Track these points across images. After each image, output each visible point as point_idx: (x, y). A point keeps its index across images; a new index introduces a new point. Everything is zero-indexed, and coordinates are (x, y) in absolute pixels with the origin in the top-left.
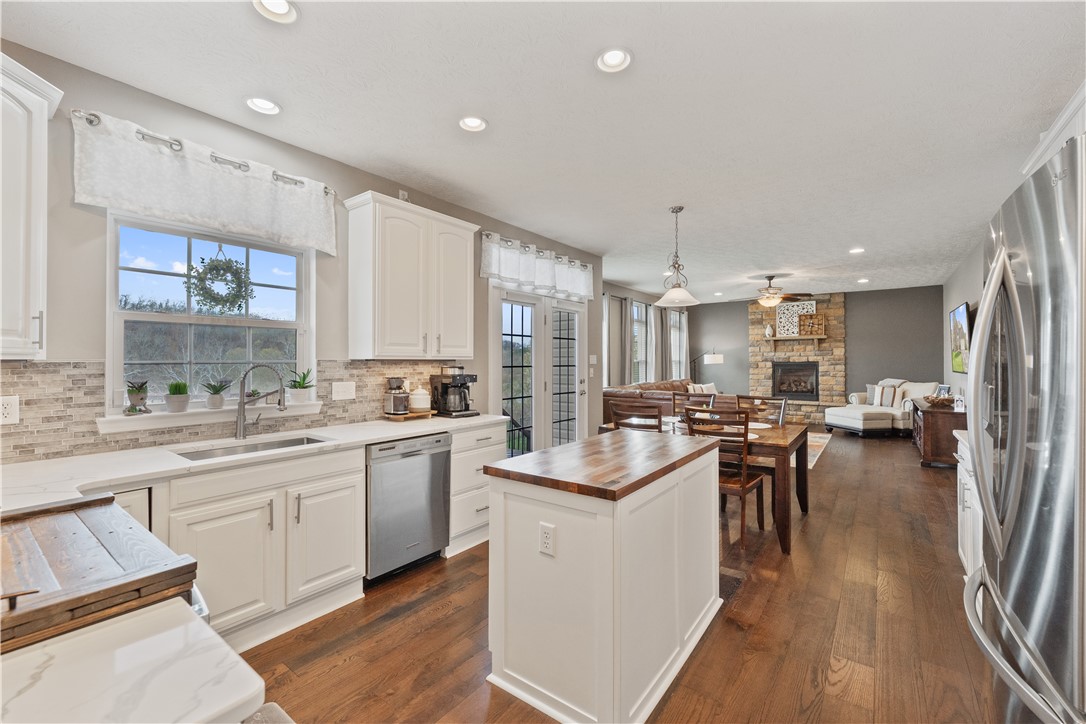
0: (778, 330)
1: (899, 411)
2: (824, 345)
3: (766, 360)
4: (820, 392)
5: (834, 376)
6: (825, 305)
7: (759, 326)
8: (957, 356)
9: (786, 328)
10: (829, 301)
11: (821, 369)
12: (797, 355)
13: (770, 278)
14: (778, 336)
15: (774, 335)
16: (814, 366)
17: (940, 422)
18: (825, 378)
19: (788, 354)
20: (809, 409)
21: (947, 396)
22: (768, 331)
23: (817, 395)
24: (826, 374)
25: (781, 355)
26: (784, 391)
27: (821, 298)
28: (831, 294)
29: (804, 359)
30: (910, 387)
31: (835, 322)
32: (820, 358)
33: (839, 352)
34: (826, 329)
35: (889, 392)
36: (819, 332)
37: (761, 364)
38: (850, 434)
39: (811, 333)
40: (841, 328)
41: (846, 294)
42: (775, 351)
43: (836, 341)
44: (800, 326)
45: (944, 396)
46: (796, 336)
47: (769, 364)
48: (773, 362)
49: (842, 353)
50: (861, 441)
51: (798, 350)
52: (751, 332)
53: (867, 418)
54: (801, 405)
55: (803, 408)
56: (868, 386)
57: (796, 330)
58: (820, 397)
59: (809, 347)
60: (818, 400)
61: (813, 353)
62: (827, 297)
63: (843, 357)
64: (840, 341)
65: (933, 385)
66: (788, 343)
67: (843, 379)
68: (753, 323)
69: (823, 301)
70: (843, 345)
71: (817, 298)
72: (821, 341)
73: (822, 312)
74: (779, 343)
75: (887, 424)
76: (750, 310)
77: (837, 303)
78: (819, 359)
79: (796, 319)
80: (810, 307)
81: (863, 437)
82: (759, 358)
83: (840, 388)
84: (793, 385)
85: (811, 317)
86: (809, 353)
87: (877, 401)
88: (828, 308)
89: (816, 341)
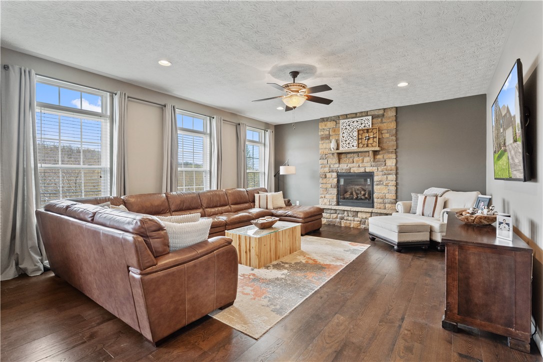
0: (341, 144)
1: (438, 223)
2: (378, 157)
3: (332, 171)
4: (375, 200)
5: (387, 185)
6: (380, 120)
7: (327, 141)
8: (500, 157)
9: (347, 142)
10: (383, 115)
11: (376, 179)
12: (357, 166)
13: (295, 74)
14: (341, 150)
15: (338, 149)
16: (370, 175)
17: (473, 260)
18: (379, 187)
19: (350, 165)
20: (364, 216)
21: (485, 211)
22: (333, 145)
23: (373, 202)
24: (380, 182)
25: (344, 167)
26: (347, 198)
27: (376, 113)
28: (384, 109)
29: (362, 170)
30: (451, 196)
31: (387, 135)
32: (376, 168)
33: (391, 163)
34: (380, 142)
35: (431, 201)
36: (374, 145)
37: (328, 175)
38: (386, 246)
39: (367, 146)
40: (392, 140)
41: (397, 109)
42: (339, 163)
43: (389, 153)
44: (359, 139)
45: (483, 212)
46: (355, 149)
47: (335, 174)
48: (337, 172)
49: (394, 164)
50: (397, 254)
51: (357, 162)
52: (321, 146)
53: (402, 230)
54: (358, 212)
55: (359, 215)
56: (413, 195)
57: (355, 144)
58: (375, 204)
59: (367, 159)
60: (373, 207)
61: (369, 164)
62: (381, 112)
63: (394, 168)
64: (392, 152)
65: (473, 195)
66: (349, 156)
67: (394, 188)
68: (322, 139)
69: (378, 116)
70: (394, 156)
71: (373, 113)
72: (375, 153)
73: (376, 126)
74: (343, 156)
75: (424, 237)
76: (320, 127)
77: (389, 118)
78: (374, 169)
79: (356, 134)
80: (367, 122)
81: (399, 251)
82: (327, 170)
83: (391, 196)
84: (354, 193)
85: (368, 130)
86: (366, 164)
87: (419, 210)
88: (382, 122)
89: (371, 153)
